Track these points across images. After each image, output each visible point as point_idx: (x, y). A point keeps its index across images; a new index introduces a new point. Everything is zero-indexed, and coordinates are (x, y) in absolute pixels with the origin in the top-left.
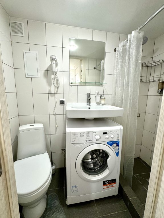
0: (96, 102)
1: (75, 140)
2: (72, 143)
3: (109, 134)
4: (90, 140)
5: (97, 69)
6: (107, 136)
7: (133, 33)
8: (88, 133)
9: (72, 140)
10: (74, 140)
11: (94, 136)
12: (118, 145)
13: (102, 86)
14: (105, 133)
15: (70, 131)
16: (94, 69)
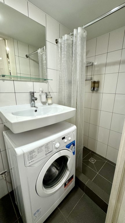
0: (41, 102)
1: (32, 160)
2: (29, 166)
3: (67, 137)
4: (50, 152)
5: (30, 58)
6: (65, 140)
7: (80, 29)
8: (47, 145)
9: (28, 163)
10: (30, 161)
11: (53, 145)
12: (74, 145)
13: (46, 83)
14: (64, 138)
15: (23, 152)
16: (27, 57)
